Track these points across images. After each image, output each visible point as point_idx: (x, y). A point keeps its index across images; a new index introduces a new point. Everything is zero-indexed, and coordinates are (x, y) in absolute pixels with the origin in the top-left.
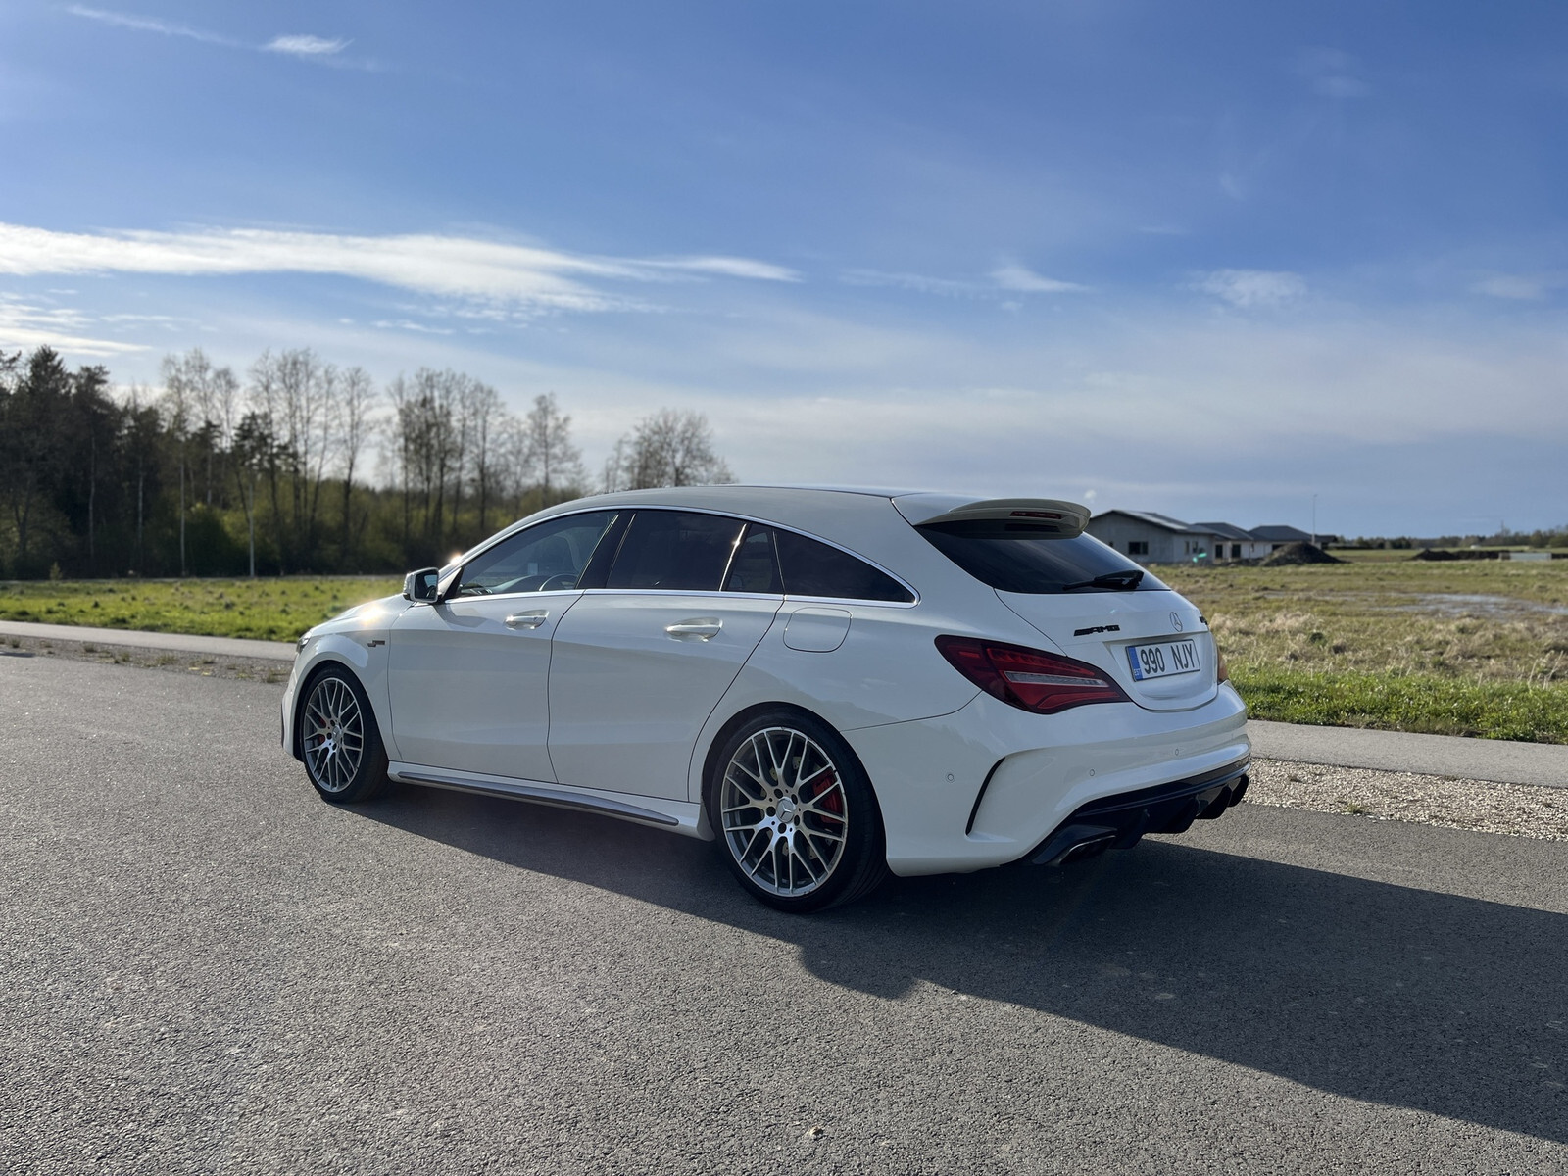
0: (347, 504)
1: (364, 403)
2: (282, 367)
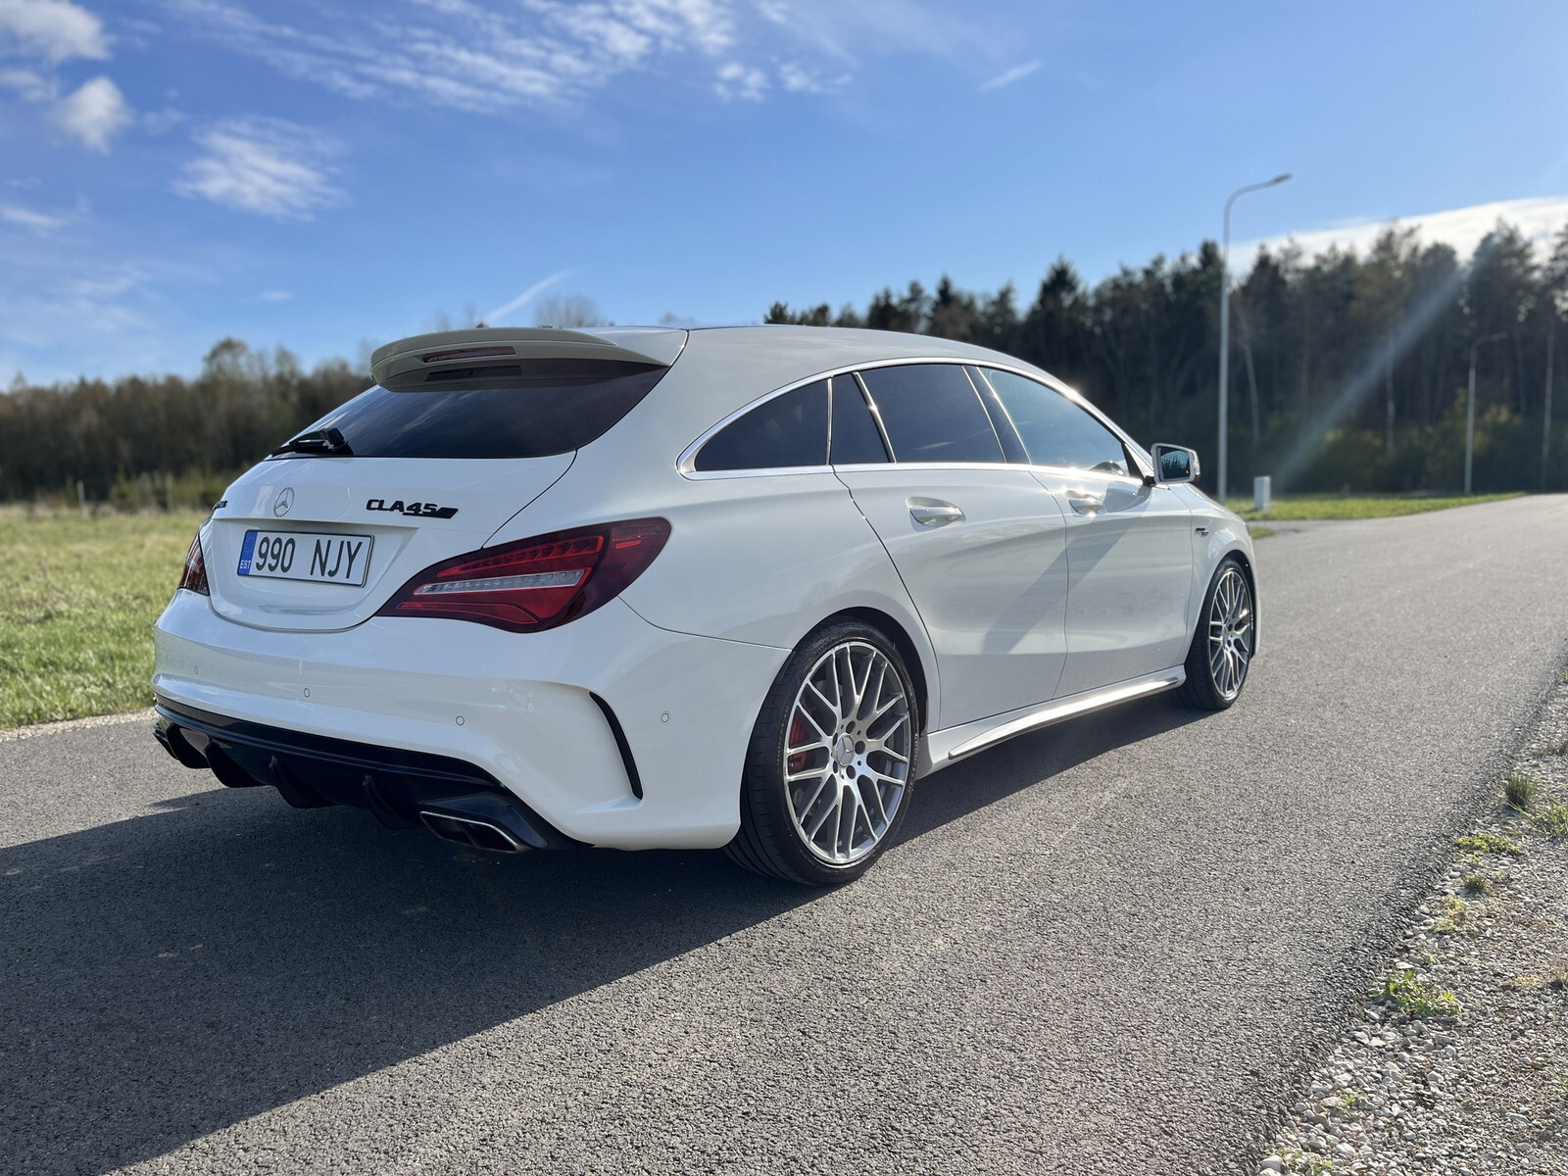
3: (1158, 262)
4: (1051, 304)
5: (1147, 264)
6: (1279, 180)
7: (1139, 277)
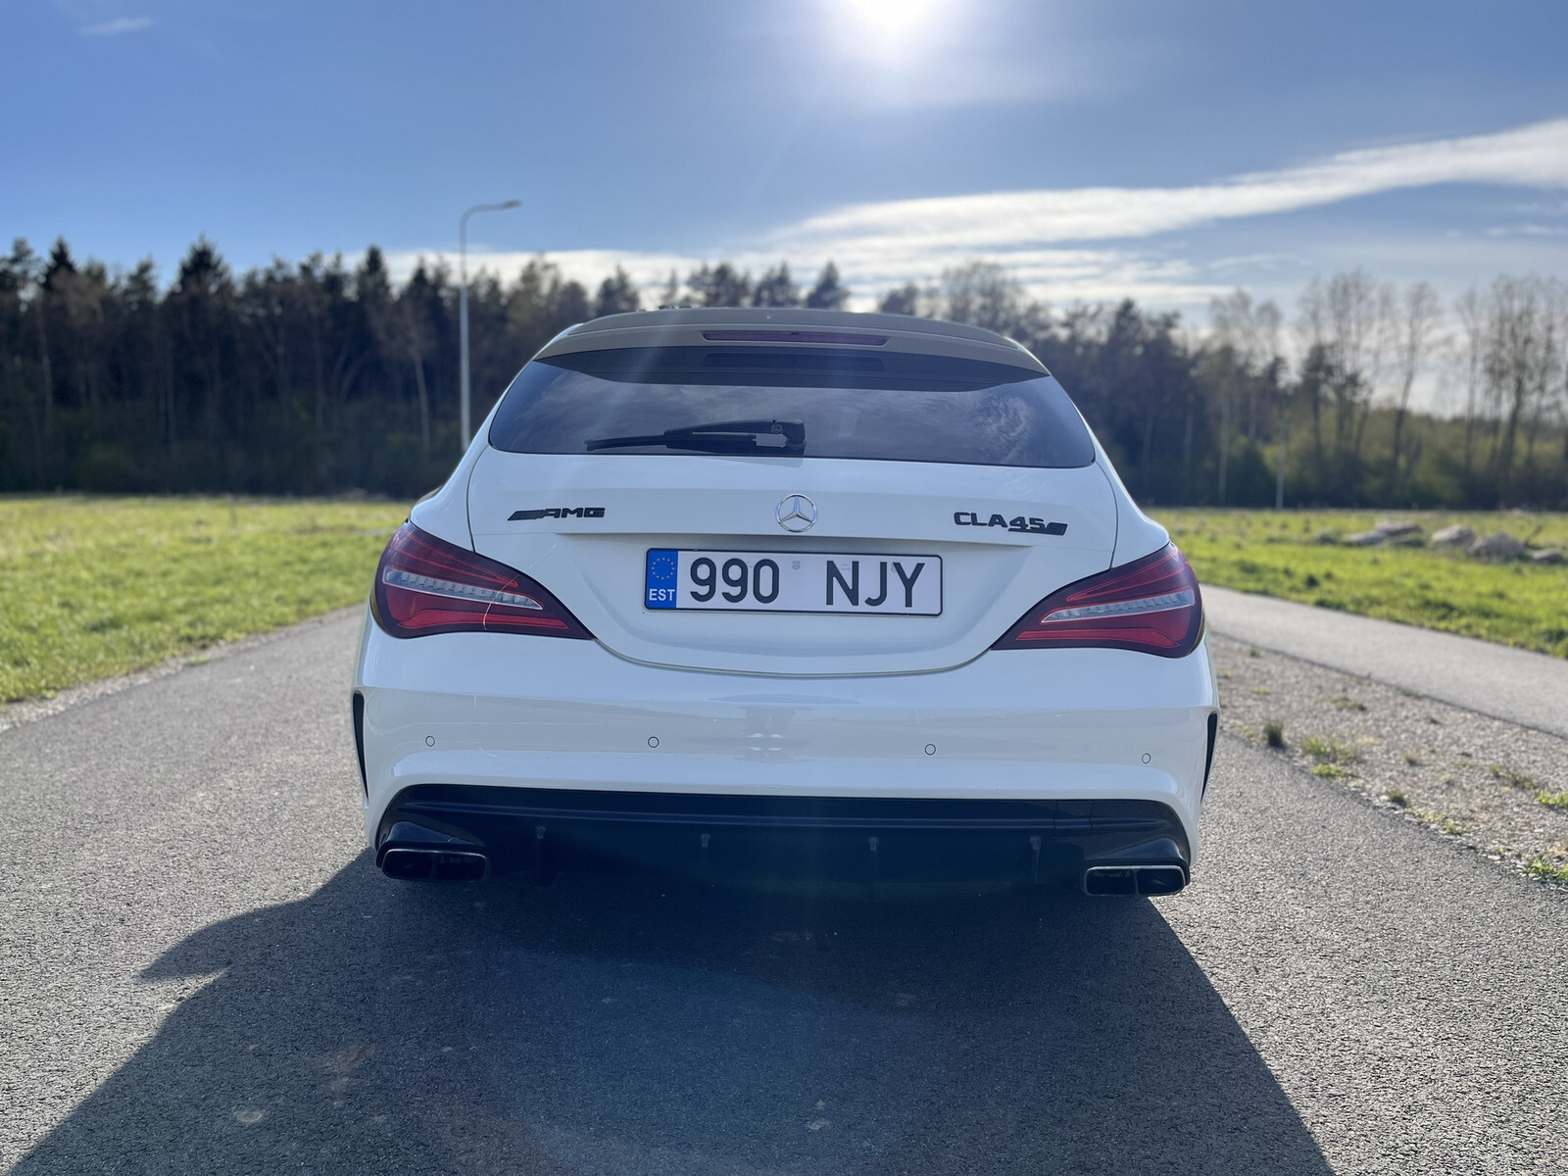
0: (1397, 436)
1: (1427, 322)
2: (1333, 292)
3: (316, 259)
4: (194, 288)
5: (305, 260)
6: (510, 205)
7: (295, 271)
